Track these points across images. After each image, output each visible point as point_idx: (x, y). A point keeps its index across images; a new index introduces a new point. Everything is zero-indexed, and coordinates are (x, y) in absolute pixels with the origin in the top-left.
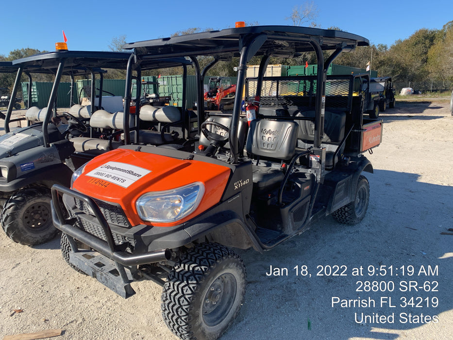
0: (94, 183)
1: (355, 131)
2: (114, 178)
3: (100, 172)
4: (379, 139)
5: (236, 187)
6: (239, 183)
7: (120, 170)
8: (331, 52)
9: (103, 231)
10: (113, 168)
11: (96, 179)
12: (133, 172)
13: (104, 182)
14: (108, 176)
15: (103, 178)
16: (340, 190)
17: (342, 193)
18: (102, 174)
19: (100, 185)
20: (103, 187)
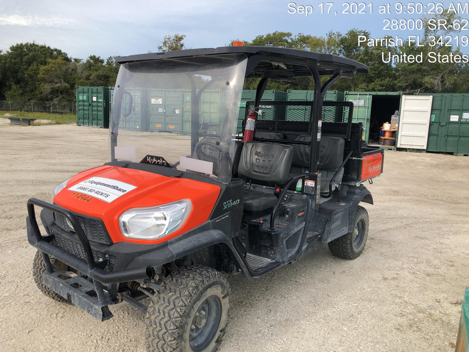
0: (76, 198)
1: (354, 158)
2: (97, 193)
3: (83, 186)
4: (380, 169)
5: (225, 207)
6: (229, 203)
7: (104, 185)
8: (328, 77)
9: (83, 248)
10: (97, 183)
11: (78, 193)
12: (118, 188)
13: (86, 197)
14: (91, 191)
15: (86, 192)
16: (337, 220)
17: (338, 223)
18: (85, 189)
19: (83, 200)
20: (86, 201)
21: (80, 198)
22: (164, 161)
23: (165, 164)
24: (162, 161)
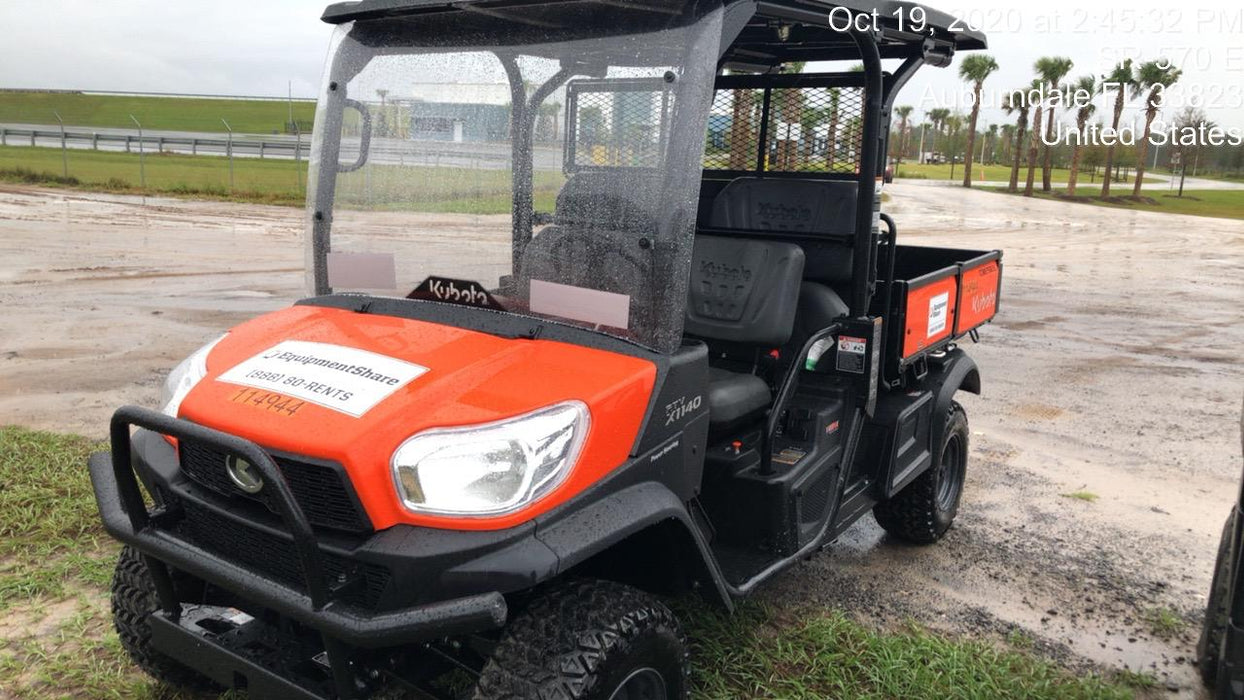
0: (251, 402)
2: (314, 387)
3: (266, 370)
4: (994, 303)
5: (671, 418)
6: (678, 405)
7: (328, 364)
10: (305, 361)
11: (255, 390)
12: (370, 372)
13: (284, 399)
14: (292, 382)
15: (279, 387)
18: (271, 377)
19: (273, 409)
20: (284, 412)
21: (265, 404)
22: (481, 294)
23: (485, 301)
24: (474, 292)
